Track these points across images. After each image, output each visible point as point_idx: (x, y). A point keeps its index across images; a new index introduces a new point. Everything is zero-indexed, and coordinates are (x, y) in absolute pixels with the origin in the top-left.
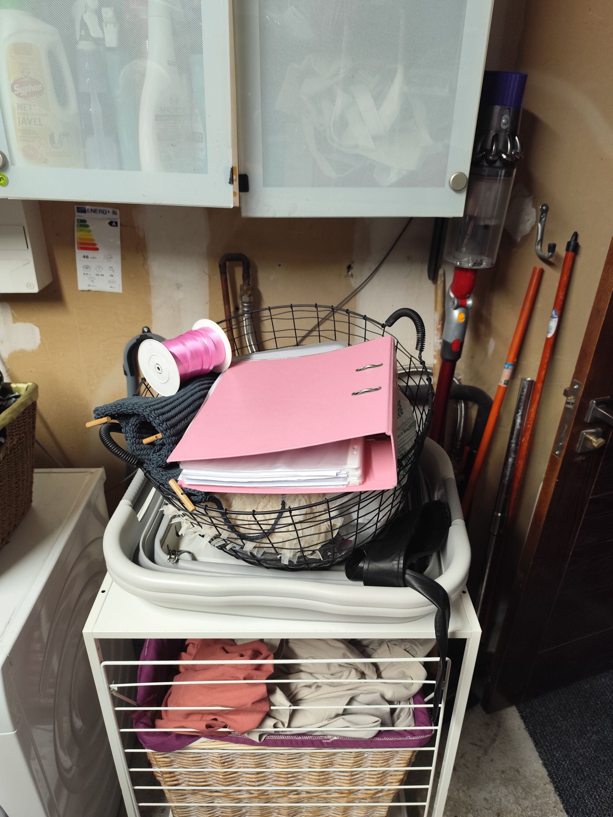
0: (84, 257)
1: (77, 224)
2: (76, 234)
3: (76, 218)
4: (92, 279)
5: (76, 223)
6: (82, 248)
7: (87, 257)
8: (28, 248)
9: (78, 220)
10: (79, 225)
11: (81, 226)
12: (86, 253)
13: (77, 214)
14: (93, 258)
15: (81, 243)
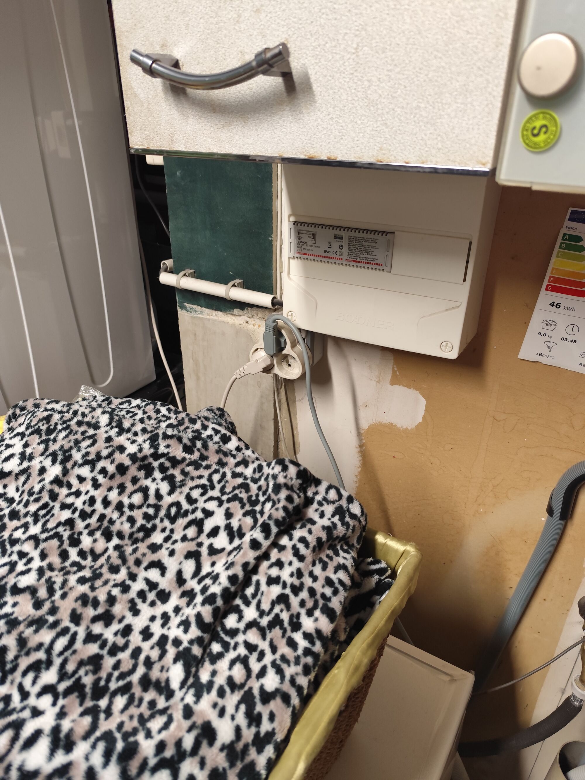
0: (552, 305)
1: (562, 243)
2: (554, 260)
3: (563, 231)
4: (550, 345)
5: (559, 240)
6: (555, 289)
7: (558, 306)
8: (464, 280)
9: (565, 235)
10: (564, 246)
11: (568, 247)
12: (557, 297)
13: (567, 223)
14: (569, 309)
15: (556, 280)
